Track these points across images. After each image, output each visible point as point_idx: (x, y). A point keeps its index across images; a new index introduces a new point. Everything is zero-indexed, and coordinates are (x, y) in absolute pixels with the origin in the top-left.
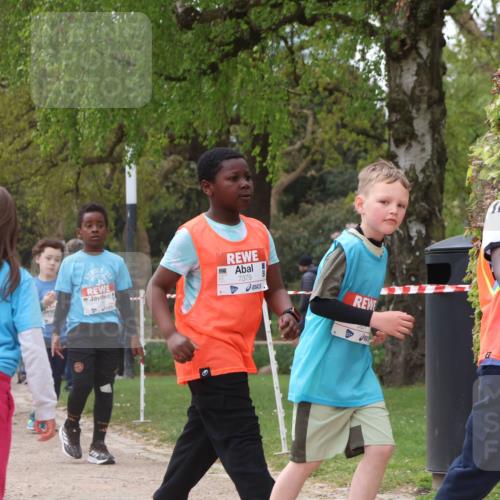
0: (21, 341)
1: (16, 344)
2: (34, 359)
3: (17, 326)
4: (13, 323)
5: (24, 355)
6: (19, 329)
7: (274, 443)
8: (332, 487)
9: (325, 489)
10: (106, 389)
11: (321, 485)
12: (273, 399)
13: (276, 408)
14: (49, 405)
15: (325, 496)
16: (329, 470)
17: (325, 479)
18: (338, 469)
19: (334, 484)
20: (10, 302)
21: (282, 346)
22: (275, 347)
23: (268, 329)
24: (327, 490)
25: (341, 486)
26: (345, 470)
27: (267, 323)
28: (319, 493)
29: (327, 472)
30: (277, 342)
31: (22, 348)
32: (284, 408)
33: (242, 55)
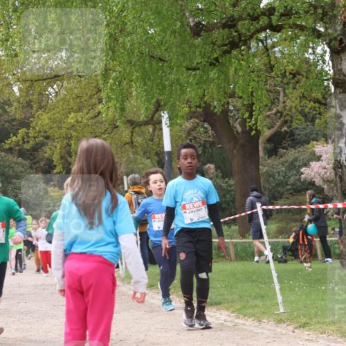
0: (120, 241)
1: (117, 244)
2: (129, 254)
3: (118, 232)
4: (115, 230)
5: (123, 251)
6: (119, 234)
7: (274, 306)
8: (316, 334)
9: (311, 336)
10: (203, 275)
11: (308, 333)
12: (271, 277)
13: (273, 283)
14: (142, 283)
15: (312, 340)
16: (312, 323)
17: (310, 329)
18: (319, 322)
19: (317, 332)
20: (112, 216)
21: (274, 242)
22: (270, 243)
23: (264, 231)
24: (313, 336)
25: (322, 334)
26: (323, 323)
27: (263, 227)
28: (307, 338)
29: (311, 325)
30: (270, 240)
31: (121, 246)
32: (279, 282)
33: (234, 52)
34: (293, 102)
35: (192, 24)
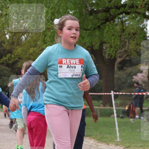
7: (115, 138)
16: (132, 146)
18: (135, 146)
22: (116, 109)
26: (136, 146)
27: (114, 102)
29: (131, 147)
33: (108, 23)
34: (132, 46)
35: (90, 10)
